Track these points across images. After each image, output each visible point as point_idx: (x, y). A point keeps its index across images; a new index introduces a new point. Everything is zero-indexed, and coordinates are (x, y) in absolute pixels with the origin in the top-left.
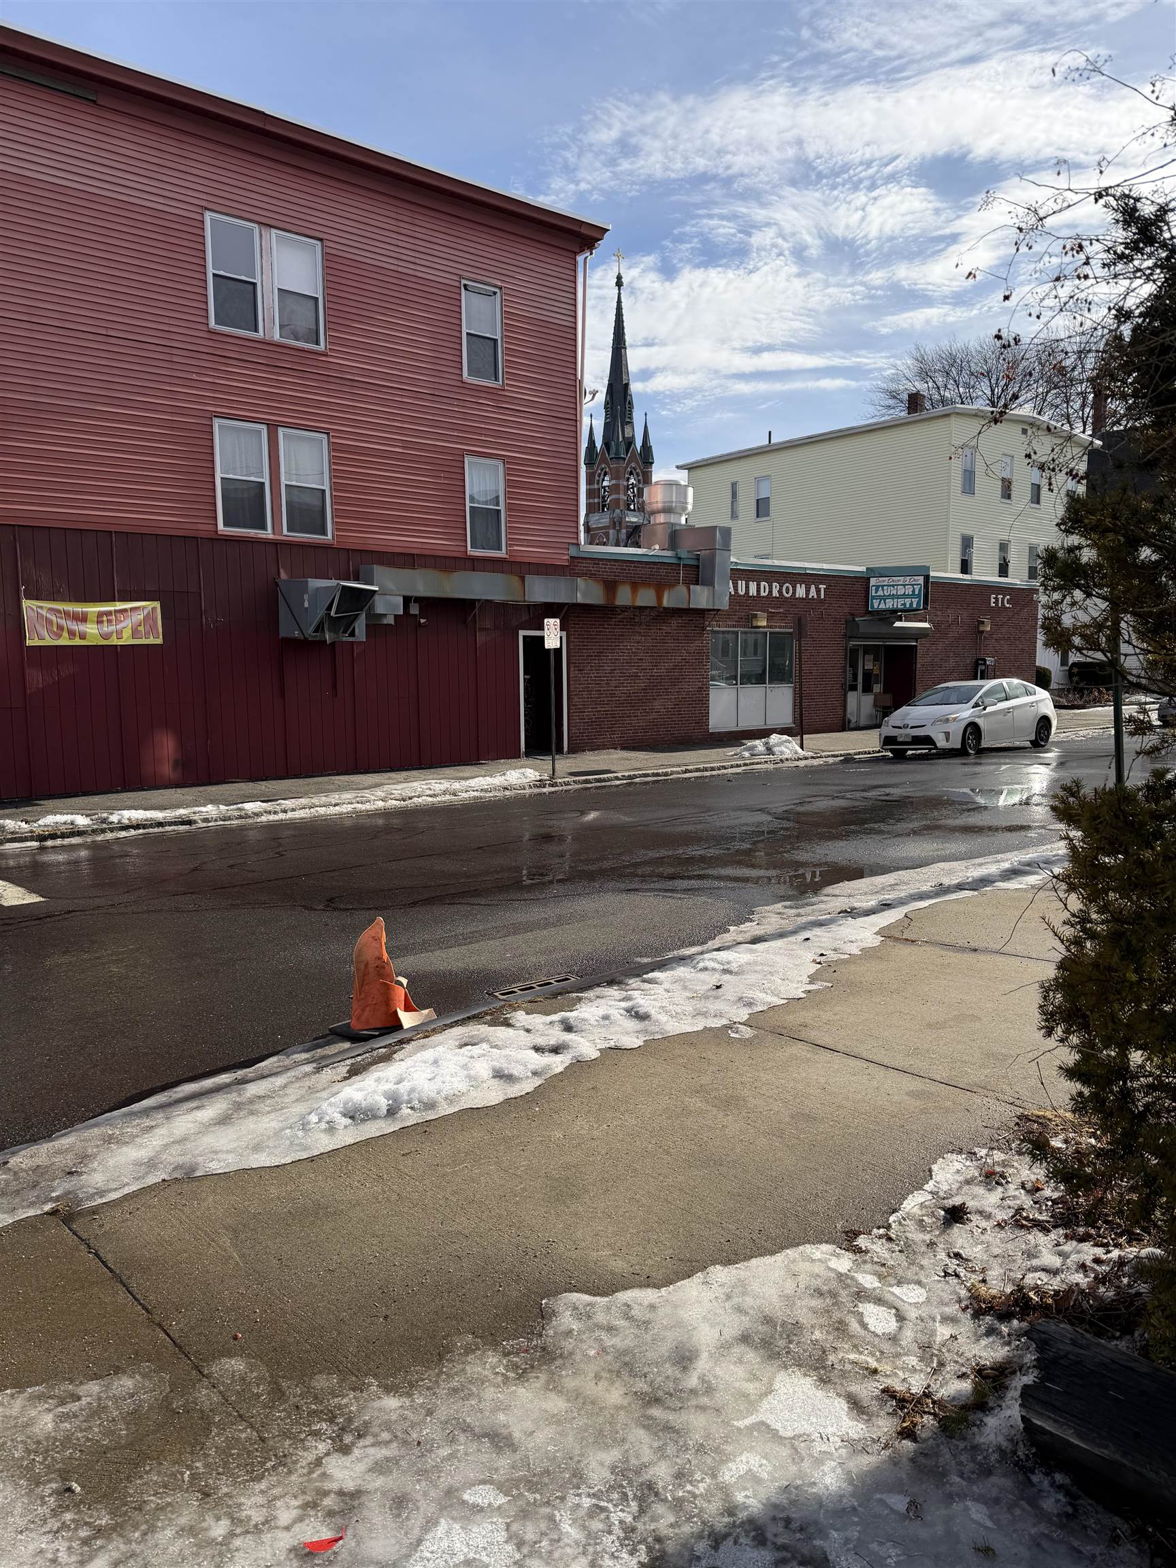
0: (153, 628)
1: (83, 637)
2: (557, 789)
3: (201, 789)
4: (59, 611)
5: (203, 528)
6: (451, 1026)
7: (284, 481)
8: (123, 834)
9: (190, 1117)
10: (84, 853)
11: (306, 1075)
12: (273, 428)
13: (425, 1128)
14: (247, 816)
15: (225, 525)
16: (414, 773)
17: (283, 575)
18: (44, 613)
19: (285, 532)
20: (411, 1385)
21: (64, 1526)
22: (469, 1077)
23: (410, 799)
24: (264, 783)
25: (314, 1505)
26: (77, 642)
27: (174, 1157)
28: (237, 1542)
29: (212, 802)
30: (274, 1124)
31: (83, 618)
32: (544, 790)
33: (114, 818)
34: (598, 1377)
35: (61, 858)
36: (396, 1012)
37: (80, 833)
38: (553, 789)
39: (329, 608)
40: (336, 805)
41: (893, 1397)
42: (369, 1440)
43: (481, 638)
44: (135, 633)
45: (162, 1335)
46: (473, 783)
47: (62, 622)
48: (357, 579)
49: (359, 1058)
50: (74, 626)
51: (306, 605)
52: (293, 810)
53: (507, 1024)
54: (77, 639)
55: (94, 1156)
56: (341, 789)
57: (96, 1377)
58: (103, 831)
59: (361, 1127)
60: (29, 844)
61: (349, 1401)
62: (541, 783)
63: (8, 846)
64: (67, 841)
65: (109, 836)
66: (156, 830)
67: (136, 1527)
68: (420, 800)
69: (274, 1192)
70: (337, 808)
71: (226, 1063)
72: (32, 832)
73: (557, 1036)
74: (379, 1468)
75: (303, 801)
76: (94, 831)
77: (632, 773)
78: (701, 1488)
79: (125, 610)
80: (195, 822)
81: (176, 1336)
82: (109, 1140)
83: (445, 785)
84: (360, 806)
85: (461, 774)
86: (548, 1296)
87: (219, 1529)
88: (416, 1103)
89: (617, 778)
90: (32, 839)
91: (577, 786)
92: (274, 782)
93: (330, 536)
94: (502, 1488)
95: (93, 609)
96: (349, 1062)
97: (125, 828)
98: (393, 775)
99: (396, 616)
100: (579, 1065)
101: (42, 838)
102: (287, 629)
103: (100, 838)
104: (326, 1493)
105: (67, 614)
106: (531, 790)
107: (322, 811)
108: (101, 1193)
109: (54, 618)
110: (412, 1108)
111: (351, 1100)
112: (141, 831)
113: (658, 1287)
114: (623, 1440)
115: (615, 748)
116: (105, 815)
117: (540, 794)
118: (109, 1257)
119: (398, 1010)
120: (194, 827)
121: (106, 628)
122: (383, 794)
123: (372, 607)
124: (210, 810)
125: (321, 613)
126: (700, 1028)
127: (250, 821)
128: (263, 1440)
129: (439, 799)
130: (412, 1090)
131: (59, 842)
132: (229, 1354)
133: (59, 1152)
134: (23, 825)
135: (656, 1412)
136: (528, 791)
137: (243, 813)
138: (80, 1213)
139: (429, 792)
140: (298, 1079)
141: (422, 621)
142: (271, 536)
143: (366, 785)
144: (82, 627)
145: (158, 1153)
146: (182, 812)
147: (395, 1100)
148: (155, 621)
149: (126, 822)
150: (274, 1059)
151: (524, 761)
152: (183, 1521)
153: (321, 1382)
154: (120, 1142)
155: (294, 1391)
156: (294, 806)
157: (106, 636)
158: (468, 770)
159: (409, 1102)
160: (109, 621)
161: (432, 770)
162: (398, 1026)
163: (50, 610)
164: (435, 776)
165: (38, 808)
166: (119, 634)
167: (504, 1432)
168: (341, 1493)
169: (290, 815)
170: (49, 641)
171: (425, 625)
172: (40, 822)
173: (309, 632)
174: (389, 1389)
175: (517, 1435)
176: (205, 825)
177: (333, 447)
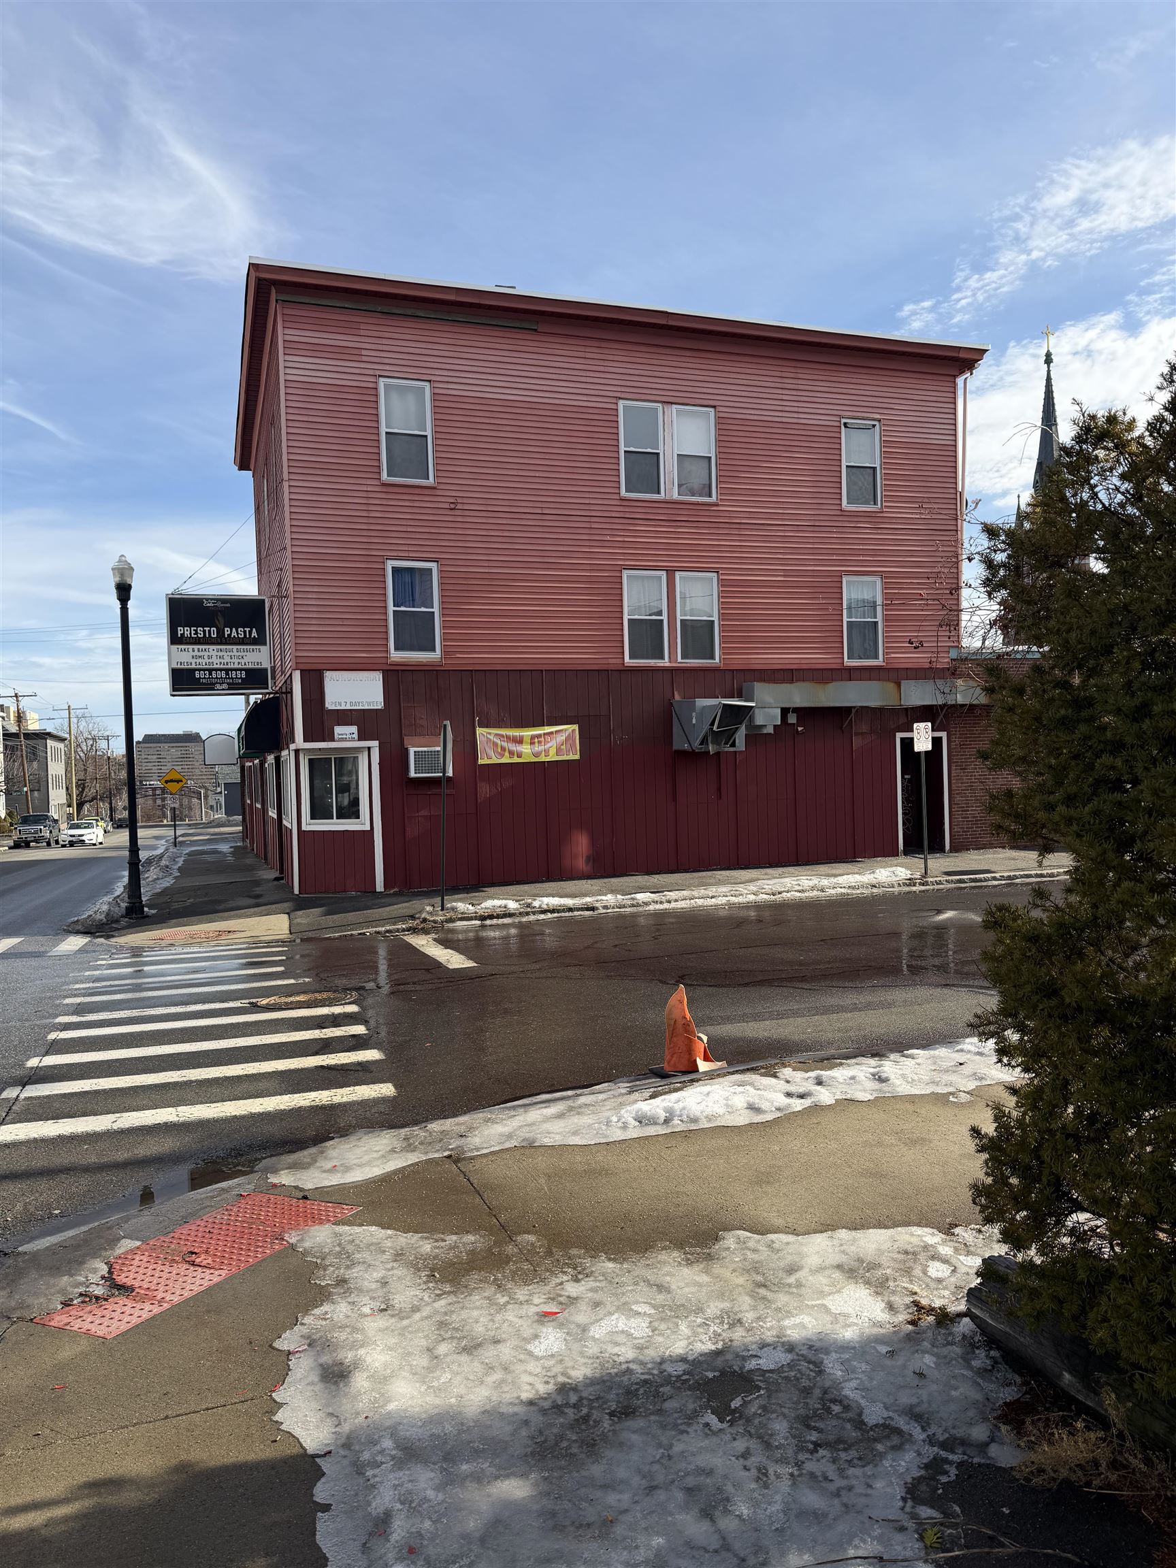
0: (573, 746)
1: (519, 756)
2: (928, 887)
3: (606, 880)
4: (502, 736)
5: (613, 662)
6: (732, 1073)
7: (679, 618)
8: (542, 917)
9: (538, 1112)
10: (513, 931)
11: (623, 1095)
12: (671, 573)
13: (686, 1134)
14: (638, 905)
15: (631, 658)
16: (791, 869)
17: (677, 697)
18: (491, 737)
19: (679, 659)
20: (624, 1259)
21: (428, 1288)
22: (727, 1105)
23: (780, 893)
24: (657, 876)
25: (553, 1299)
26: (516, 760)
27: (524, 1133)
28: (510, 1306)
29: (613, 892)
30: (590, 1121)
31: (520, 741)
32: (914, 889)
33: (536, 904)
34: (734, 1271)
35: (497, 934)
36: (695, 1060)
37: (511, 915)
38: (923, 888)
39: (712, 724)
40: (712, 897)
41: (917, 1306)
42: (592, 1278)
43: (857, 742)
44: (558, 752)
45: (495, 1220)
46: (841, 880)
47: (505, 744)
48: (740, 696)
49: (660, 1088)
50: (513, 747)
51: (694, 722)
52: (676, 901)
53: (775, 1076)
54: (515, 757)
55: (477, 1128)
56: (720, 883)
57: (456, 1234)
58: (527, 914)
59: (644, 1128)
60: (473, 922)
61: (587, 1262)
62: (911, 882)
63: (459, 923)
64: (500, 921)
65: (532, 918)
66: (567, 914)
67: (463, 1293)
68: (789, 895)
69: (579, 1158)
70: (713, 900)
71: (574, 1085)
72: (476, 913)
73: (810, 1086)
74: (592, 1290)
75: (685, 893)
76: (520, 913)
77: (1012, 874)
78: (768, 1325)
79: (552, 733)
80: (597, 909)
81: (502, 1222)
82: (488, 1120)
83: (815, 881)
84: (733, 898)
85: (834, 872)
86: (724, 1230)
87: (502, 1300)
88: (685, 1119)
89: (995, 879)
90: (476, 918)
91: (949, 886)
92: (664, 875)
93: (717, 660)
94: (654, 1307)
95: (528, 733)
96: (652, 1090)
97: (544, 912)
98: (769, 871)
99: (775, 726)
100: (817, 1108)
101: (483, 918)
102: (680, 744)
103: (525, 919)
104: (561, 1296)
105: (508, 738)
106: (900, 889)
107: (700, 902)
108: (477, 1149)
109: (499, 742)
110: (682, 1121)
111: (641, 1109)
112: (556, 915)
113: (798, 1235)
114: (733, 1300)
115: (1004, 848)
116: (530, 901)
117: (909, 892)
118: (475, 1182)
119: (698, 1059)
120: (596, 912)
121: (537, 748)
122: (755, 889)
123: (751, 719)
124: (610, 899)
125: (706, 727)
126: (928, 1092)
127: (640, 909)
128: (536, 1271)
129: (807, 894)
130: (684, 1108)
131: (495, 921)
132: (529, 1233)
133: (458, 1124)
134: (470, 907)
135: (762, 1291)
136: (897, 889)
137: (635, 902)
138: (464, 1159)
139: (797, 888)
140: (615, 1096)
141: (800, 729)
142: (668, 664)
143: (743, 879)
144: (519, 748)
145: (515, 1130)
146: (588, 899)
147: (671, 1114)
148: (574, 741)
149: (545, 907)
150: (606, 1084)
151: (902, 859)
152: (486, 1294)
153: (574, 1251)
154: (494, 1122)
155: (558, 1254)
156: (674, 898)
157: (536, 755)
158: (842, 867)
159: (681, 1116)
160: (539, 742)
161: (808, 867)
162: (695, 1070)
163: (496, 735)
164: (808, 873)
165: (483, 894)
166: (547, 752)
167: (667, 1285)
168: (569, 1297)
169: (673, 905)
170: (495, 760)
171: (802, 733)
172: (482, 905)
173: (696, 744)
174: (610, 1260)
175: (673, 1287)
176: (604, 911)
177: (722, 583)
